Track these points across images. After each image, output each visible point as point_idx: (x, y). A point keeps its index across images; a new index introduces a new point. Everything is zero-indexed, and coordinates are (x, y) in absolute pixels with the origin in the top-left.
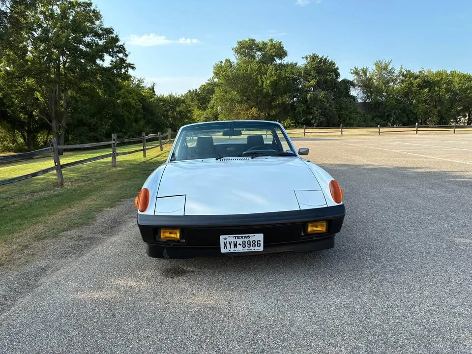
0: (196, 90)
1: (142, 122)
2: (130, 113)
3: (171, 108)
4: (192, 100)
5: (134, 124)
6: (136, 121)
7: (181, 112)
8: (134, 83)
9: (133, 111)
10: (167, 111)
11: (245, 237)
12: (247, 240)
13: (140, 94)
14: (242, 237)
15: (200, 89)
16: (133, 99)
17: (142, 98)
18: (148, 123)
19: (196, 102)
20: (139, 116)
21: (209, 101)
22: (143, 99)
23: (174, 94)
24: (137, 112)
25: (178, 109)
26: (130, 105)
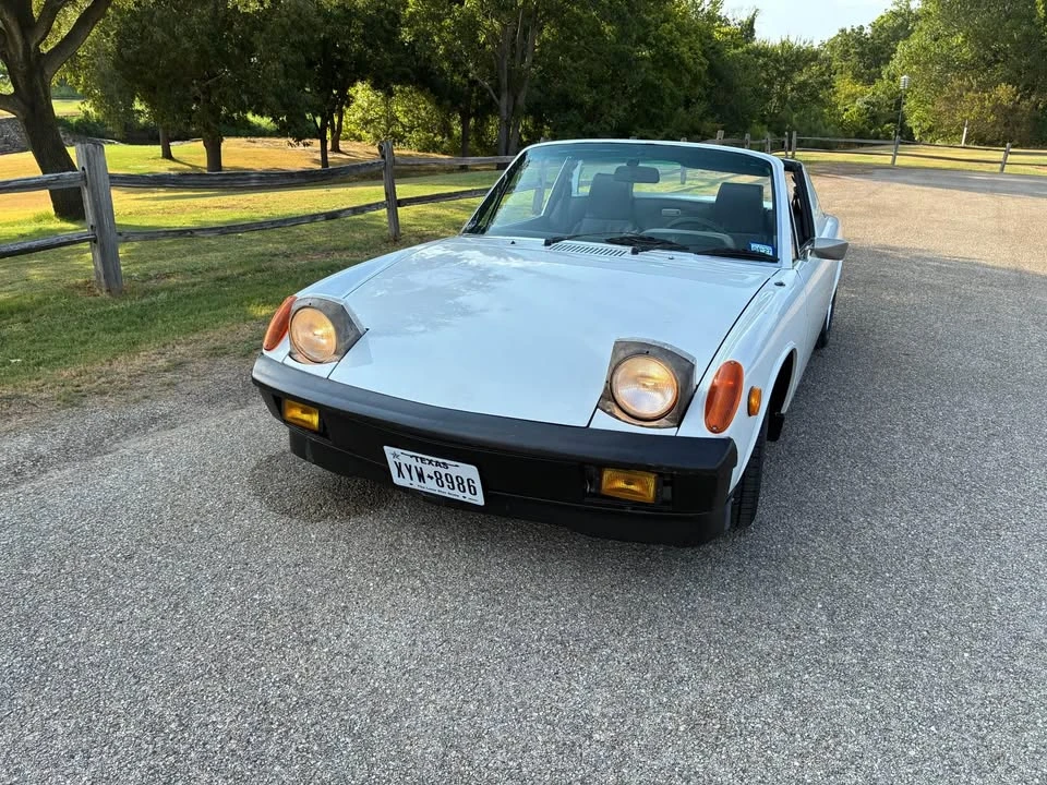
0: (861, 28)
1: (700, 108)
2: (678, 83)
3: (781, 74)
4: (845, 55)
5: (681, 110)
6: (688, 103)
7: (803, 86)
8: (700, 9)
9: (687, 80)
10: (770, 82)
11: (438, 464)
12: (443, 471)
13: (710, 37)
14: (430, 462)
15: (873, 26)
16: (691, 49)
17: (713, 48)
18: (715, 109)
19: (855, 59)
20: (699, 90)
21: (887, 60)
22: (713, 50)
23: (792, 40)
24: (696, 80)
25: (799, 78)
26: (682, 62)
